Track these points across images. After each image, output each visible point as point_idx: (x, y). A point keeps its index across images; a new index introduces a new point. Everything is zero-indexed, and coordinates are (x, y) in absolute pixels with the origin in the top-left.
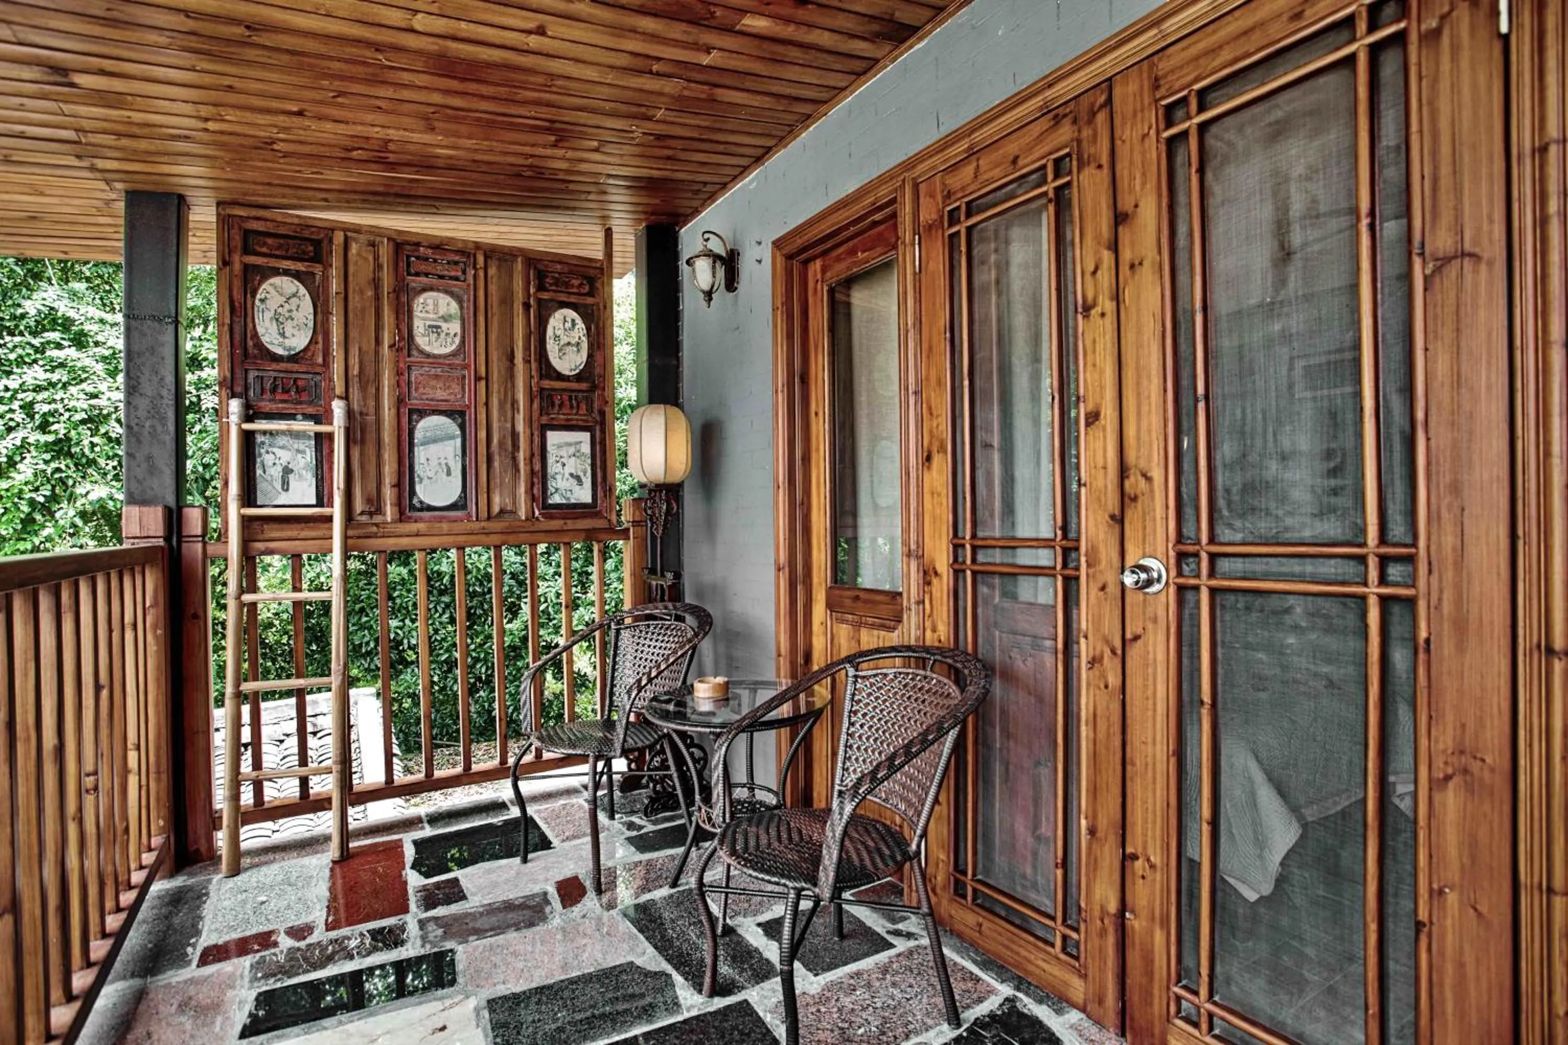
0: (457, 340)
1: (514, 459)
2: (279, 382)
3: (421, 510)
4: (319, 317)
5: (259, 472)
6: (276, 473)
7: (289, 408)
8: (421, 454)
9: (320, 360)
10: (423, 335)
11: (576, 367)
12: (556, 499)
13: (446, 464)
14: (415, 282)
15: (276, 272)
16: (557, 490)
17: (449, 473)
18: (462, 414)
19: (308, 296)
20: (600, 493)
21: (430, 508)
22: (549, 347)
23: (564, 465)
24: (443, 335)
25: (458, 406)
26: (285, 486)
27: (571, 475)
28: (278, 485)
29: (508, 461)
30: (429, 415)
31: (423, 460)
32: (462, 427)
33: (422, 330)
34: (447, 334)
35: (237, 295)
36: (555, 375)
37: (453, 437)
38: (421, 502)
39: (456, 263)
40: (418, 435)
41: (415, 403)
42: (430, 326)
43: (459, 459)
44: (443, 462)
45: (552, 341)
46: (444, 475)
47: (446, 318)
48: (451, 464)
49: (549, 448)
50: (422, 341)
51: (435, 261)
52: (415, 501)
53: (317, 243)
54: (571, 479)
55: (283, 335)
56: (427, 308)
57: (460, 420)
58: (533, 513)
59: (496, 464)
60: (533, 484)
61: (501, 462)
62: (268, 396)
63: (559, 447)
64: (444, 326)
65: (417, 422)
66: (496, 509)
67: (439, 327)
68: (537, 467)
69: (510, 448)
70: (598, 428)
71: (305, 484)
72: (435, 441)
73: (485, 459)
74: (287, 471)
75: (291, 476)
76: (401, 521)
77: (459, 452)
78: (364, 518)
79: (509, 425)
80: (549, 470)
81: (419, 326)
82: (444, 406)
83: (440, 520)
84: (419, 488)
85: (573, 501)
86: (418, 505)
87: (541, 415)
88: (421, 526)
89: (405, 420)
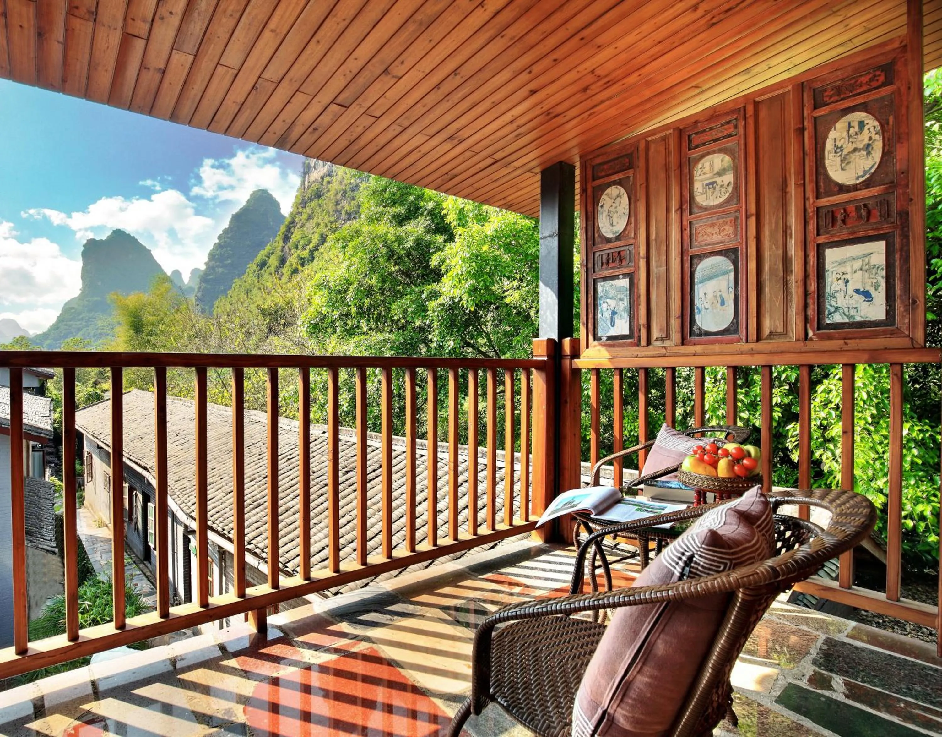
0: (730, 189)
1: (786, 284)
2: (611, 256)
3: (700, 335)
4: (632, 206)
5: (600, 315)
6: (608, 315)
7: (615, 272)
8: (700, 290)
9: (632, 235)
10: (702, 194)
11: (865, 172)
12: (837, 318)
13: (721, 296)
14: (694, 154)
15: (609, 185)
16: (837, 309)
17: (723, 303)
18: (735, 251)
19: (626, 195)
20: (899, 307)
21: (707, 334)
22: (827, 162)
23: (847, 281)
24: (718, 188)
25: (730, 245)
26: (613, 324)
27: (857, 291)
28: (609, 323)
29: (780, 286)
30: (708, 257)
31: (701, 295)
32: (735, 263)
33: (700, 190)
34: (722, 186)
35: (590, 209)
36: (837, 189)
37: (727, 272)
38: (699, 329)
39: (728, 123)
40: (698, 276)
41: (695, 251)
42: (707, 185)
43: (732, 290)
44: (718, 294)
45: (831, 155)
46: (719, 305)
47: (720, 174)
48: (725, 295)
49: (828, 265)
50: (701, 199)
51: (711, 129)
52: (695, 329)
53: (630, 156)
54: (856, 296)
55: (612, 225)
56: (704, 170)
57: (733, 257)
58: (806, 334)
59: (767, 290)
60: (806, 306)
61: (771, 288)
62: (604, 266)
63: (842, 263)
64: (719, 180)
65: (697, 265)
66: (766, 331)
67: (715, 182)
68: (813, 286)
69: (781, 274)
70: (897, 233)
71: (624, 321)
72: (710, 278)
73: (755, 288)
74: (614, 313)
75: (616, 316)
76: (683, 344)
77: (732, 284)
78: (658, 343)
79: (780, 252)
80: (828, 289)
81: (698, 187)
82: (717, 248)
83: (713, 343)
84: (697, 318)
85: (858, 319)
86: (697, 331)
87: (818, 235)
88: (698, 348)
89: (687, 265)
